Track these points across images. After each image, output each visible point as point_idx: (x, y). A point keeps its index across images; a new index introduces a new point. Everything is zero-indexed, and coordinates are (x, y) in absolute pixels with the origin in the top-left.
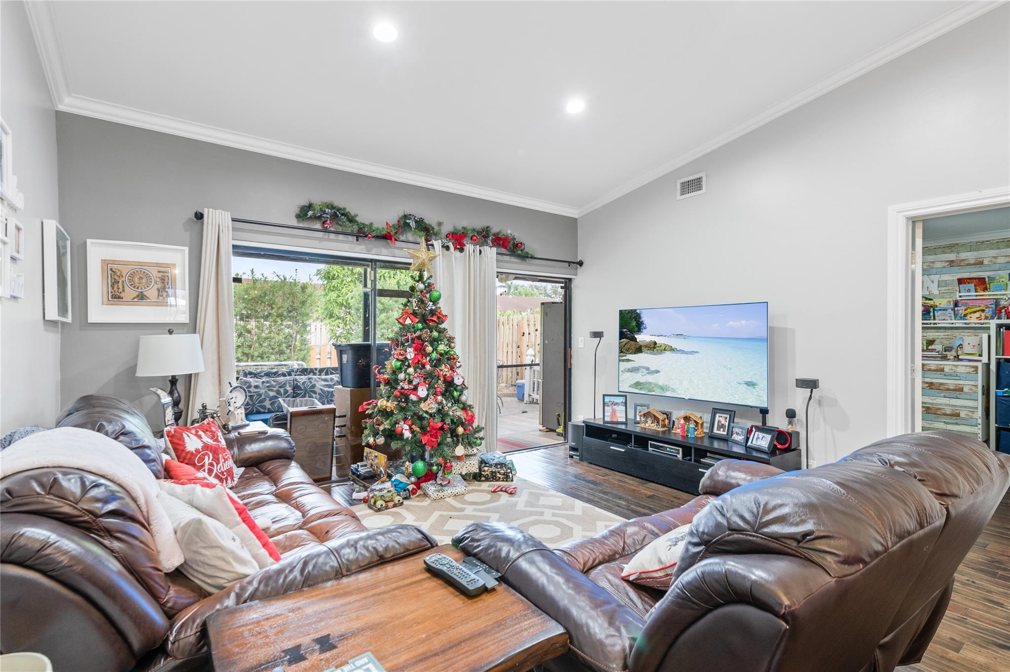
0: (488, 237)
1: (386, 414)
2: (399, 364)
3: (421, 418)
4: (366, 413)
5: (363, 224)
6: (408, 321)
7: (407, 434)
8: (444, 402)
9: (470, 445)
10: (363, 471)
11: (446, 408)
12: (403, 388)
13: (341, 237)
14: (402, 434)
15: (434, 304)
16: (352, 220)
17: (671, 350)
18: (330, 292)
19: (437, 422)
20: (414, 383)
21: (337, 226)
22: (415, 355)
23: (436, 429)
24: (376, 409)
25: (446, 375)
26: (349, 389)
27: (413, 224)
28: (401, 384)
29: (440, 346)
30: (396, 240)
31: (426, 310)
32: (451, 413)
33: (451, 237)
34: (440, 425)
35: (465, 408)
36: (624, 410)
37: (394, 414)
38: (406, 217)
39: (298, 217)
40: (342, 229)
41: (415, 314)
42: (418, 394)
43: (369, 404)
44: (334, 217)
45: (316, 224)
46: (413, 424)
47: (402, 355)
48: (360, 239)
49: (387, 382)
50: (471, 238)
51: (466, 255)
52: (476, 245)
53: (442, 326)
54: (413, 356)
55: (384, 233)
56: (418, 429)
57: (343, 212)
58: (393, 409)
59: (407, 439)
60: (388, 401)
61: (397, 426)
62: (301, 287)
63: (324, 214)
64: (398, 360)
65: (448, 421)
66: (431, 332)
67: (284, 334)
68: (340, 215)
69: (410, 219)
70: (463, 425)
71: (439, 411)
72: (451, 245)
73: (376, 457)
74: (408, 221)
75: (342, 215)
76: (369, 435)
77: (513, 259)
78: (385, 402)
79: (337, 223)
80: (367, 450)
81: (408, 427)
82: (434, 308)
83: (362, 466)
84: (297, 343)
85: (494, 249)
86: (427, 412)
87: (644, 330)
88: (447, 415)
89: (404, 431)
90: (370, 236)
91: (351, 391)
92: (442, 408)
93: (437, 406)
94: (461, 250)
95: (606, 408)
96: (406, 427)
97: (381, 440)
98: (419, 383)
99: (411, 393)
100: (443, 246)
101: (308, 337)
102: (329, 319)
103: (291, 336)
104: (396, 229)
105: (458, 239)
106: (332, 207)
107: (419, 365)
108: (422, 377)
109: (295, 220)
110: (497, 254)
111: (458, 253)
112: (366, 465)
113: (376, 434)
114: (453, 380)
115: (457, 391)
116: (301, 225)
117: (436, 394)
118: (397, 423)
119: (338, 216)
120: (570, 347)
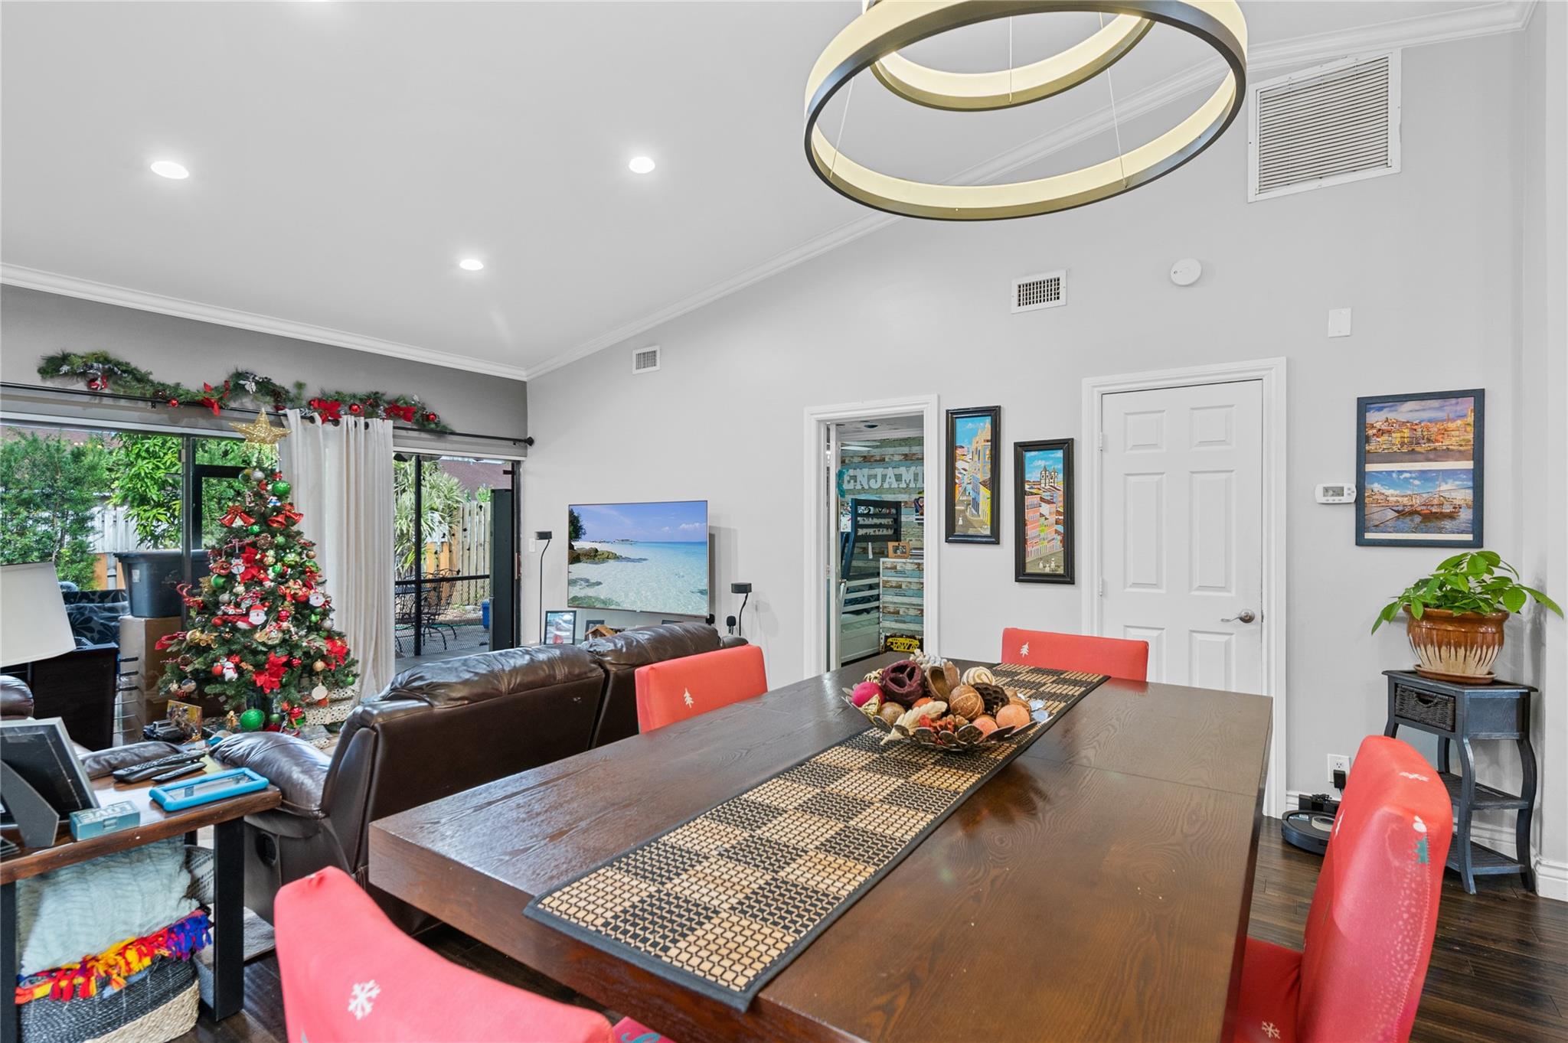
0: (378, 406)
1: (199, 649)
2: (221, 581)
3: (255, 652)
4: (168, 651)
5: (163, 385)
6: (238, 523)
7: (230, 674)
8: (293, 629)
9: (337, 684)
10: (163, 732)
11: (295, 638)
12: (225, 614)
13: (123, 402)
14: (223, 676)
15: (280, 498)
16: (141, 378)
17: (615, 558)
18: (139, 461)
19: (281, 655)
20: (244, 606)
21: (116, 387)
22: (246, 568)
23: (276, 665)
24: (184, 645)
25: (295, 594)
26: (143, 620)
27: (251, 386)
28: (223, 608)
29: (289, 555)
30: (221, 408)
31: (266, 507)
32: (304, 644)
33: (316, 405)
34: (284, 659)
35: (330, 636)
36: (572, 629)
37: (212, 649)
38: (240, 375)
39: (43, 372)
40: (125, 392)
41: (249, 513)
42: (250, 620)
43: (172, 638)
44: (109, 375)
45: (78, 382)
46: (241, 661)
47: (224, 569)
48: (157, 405)
49: (203, 608)
50: (350, 407)
51: (342, 430)
52: (360, 416)
53: (295, 528)
54: (242, 569)
55: (199, 398)
56: (250, 668)
57: (124, 368)
58: (210, 642)
59: (230, 680)
60: (202, 632)
61: (215, 664)
62: (72, 453)
63: (90, 369)
64: (220, 576)
65: (298, 654)
66: (273, 537)
67: (35, 534)
68: (119, 372)
69: (247, 379)
70: (323, 658)
71: (284, 641)
72: (316, 415)
73: (185, 710)
74: (242, 382)
75: (124, 372)
76: (171, 681)
77: (424, 435)
78: (198, 634)
79: (115, 383)
80: (172, 703)
81: (231, 665)
82: (279, 504)
83: (160, 726)
84: (62, 551)
85: (390, 423)
86: (264, 644)
87: (583, 536)
88: (297, 646)
89: (225, 670)
90: (174, 402)
91: (146, 622)
92: (290, 637)
93: (280, 635)
94: (336, 423)
95: (548, 628)
96: (230, 665)
97: (190, 686)
98: (251, 606)
99: (238, 620)
100: (302, 417)
101: (91, 538)
102: (138, 506)
103: (50, 538)
104: (222, 392)
105: (329, 408)
106: (106, 360)
107: (252, 581)
108: (257, 597)
109: (38, 377)
110: (394, 428)
111: (329, 427)
112: (169, 724)
113: (181, 678)
114: (308, 600)
115: (316, 614)
116: (49, 384)
117: (279, 619)
118: (216, 660)
119: (116, 373)
120: (519, 552)
